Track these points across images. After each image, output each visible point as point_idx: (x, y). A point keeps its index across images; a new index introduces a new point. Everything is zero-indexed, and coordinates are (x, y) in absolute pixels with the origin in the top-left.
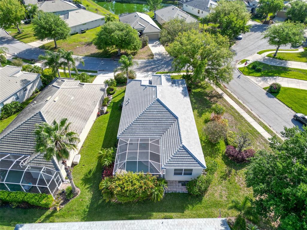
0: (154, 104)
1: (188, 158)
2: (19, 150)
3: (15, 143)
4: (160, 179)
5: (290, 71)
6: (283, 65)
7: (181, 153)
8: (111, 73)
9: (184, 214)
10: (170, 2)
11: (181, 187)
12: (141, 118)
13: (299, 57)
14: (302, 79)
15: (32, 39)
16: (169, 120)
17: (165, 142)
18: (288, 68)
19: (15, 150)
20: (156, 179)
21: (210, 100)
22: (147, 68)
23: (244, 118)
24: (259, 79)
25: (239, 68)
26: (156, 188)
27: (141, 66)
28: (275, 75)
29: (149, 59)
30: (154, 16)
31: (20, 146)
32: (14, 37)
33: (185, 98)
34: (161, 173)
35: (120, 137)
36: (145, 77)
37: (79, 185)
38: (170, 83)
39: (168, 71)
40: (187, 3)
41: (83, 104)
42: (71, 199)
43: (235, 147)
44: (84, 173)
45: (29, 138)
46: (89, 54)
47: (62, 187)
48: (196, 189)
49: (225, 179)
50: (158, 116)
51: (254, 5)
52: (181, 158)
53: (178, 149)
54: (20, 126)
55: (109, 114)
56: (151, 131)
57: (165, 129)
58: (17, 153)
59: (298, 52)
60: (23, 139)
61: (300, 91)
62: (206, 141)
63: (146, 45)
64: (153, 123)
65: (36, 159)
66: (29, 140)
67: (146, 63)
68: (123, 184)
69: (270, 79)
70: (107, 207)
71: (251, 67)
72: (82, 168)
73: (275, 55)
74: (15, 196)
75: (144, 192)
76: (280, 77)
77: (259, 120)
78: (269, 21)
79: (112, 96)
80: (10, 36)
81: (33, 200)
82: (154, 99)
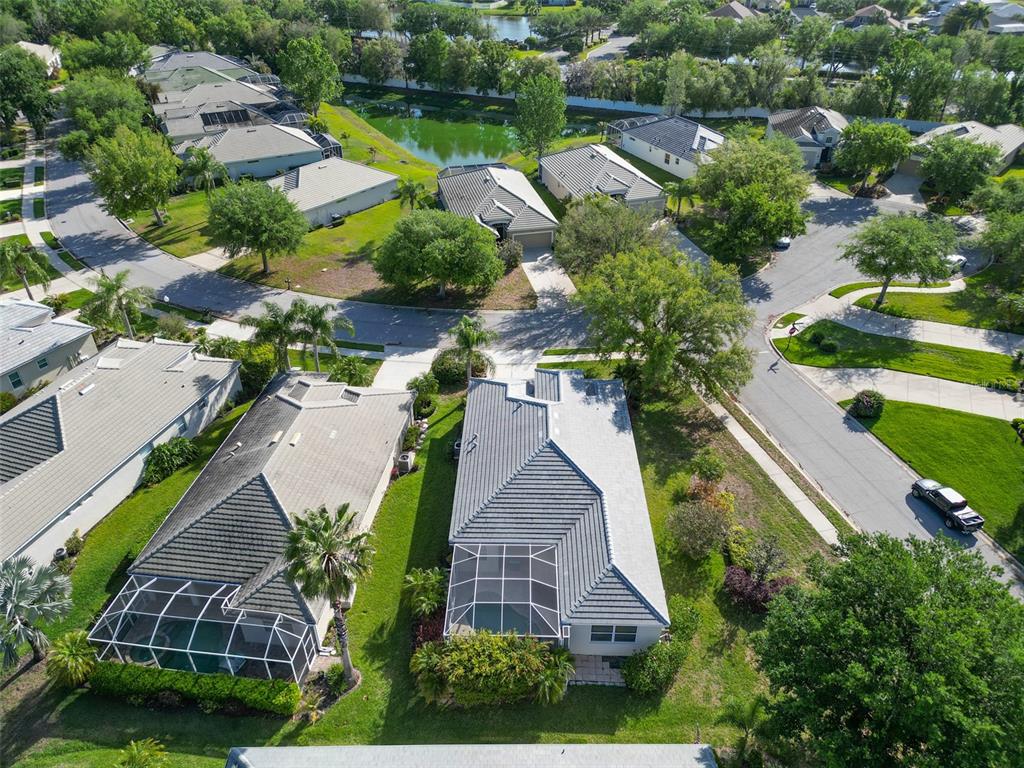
0: (541, 454)
1: (625, 598)
2: (213, 572)
3: (202, 553)
4: (556, 650)
5: (917, 350)
6: (899, 332)
7: (608, 586)
8: (421, 353)
9: (613, 738)
10: (584, 117)
11: (608, 670)
12: (508, 491)
13: (947, 307)
14: (948, 377)
15: (195, 245)
16: (581, 497)
17: (570, 557)
18: (914, 342)
19: (203, 571)
20: (547, 651)
21: (690, 435)
22: (518, 337)
23: (779, 491)
24: (830, 373)
25: (774, 340)
26: (548, 672)
27: (504, 330)
28: (875, 363)
29: (523, 309)
30: (536, 171)
31: (216, 561)
32: (145, 238)
33: (622, 434)
34: (559, 636)
35: (457, 540)
36: (513, 364)
37: (359, 661)
38: (583, 394)
39: (576, 348)
40: (635, 131)
41: (358, 449)
42: (341, 694)
43: (748, 571)
44: (367, 632)
45: (236, 540)
46: (357, 292)
47: (319, 664)
48: (644, 678)
49: (720, 654)
50: (552, 487)
51: (829, 140)
52: (608, 598)
53: (601, 576)
54: (215, 509)
55: (420, 474)
56: (534, 526)
57: (569, 521)
58: (208, 577)
59: (948, 292)
60: (223, 544)
61: (939, 413)
62: (676, 552)
63: (516, 266)
64: (539, 506)
65: (257, 595)
66: (237, 546)
67: (516, 320)
68: (469, 660)
69: (860, 375)
70: (429, 716)
71: (808, 337)
72: (361, 617)
73: (879, 302)
74: (211, 685)
75: (519, 680)
76: (886, 371)
77: (818, 495)
78: (873, 187)
79: (426, 420)
80: (134, 235)
81: (255, 695)
82: (541, 441)
